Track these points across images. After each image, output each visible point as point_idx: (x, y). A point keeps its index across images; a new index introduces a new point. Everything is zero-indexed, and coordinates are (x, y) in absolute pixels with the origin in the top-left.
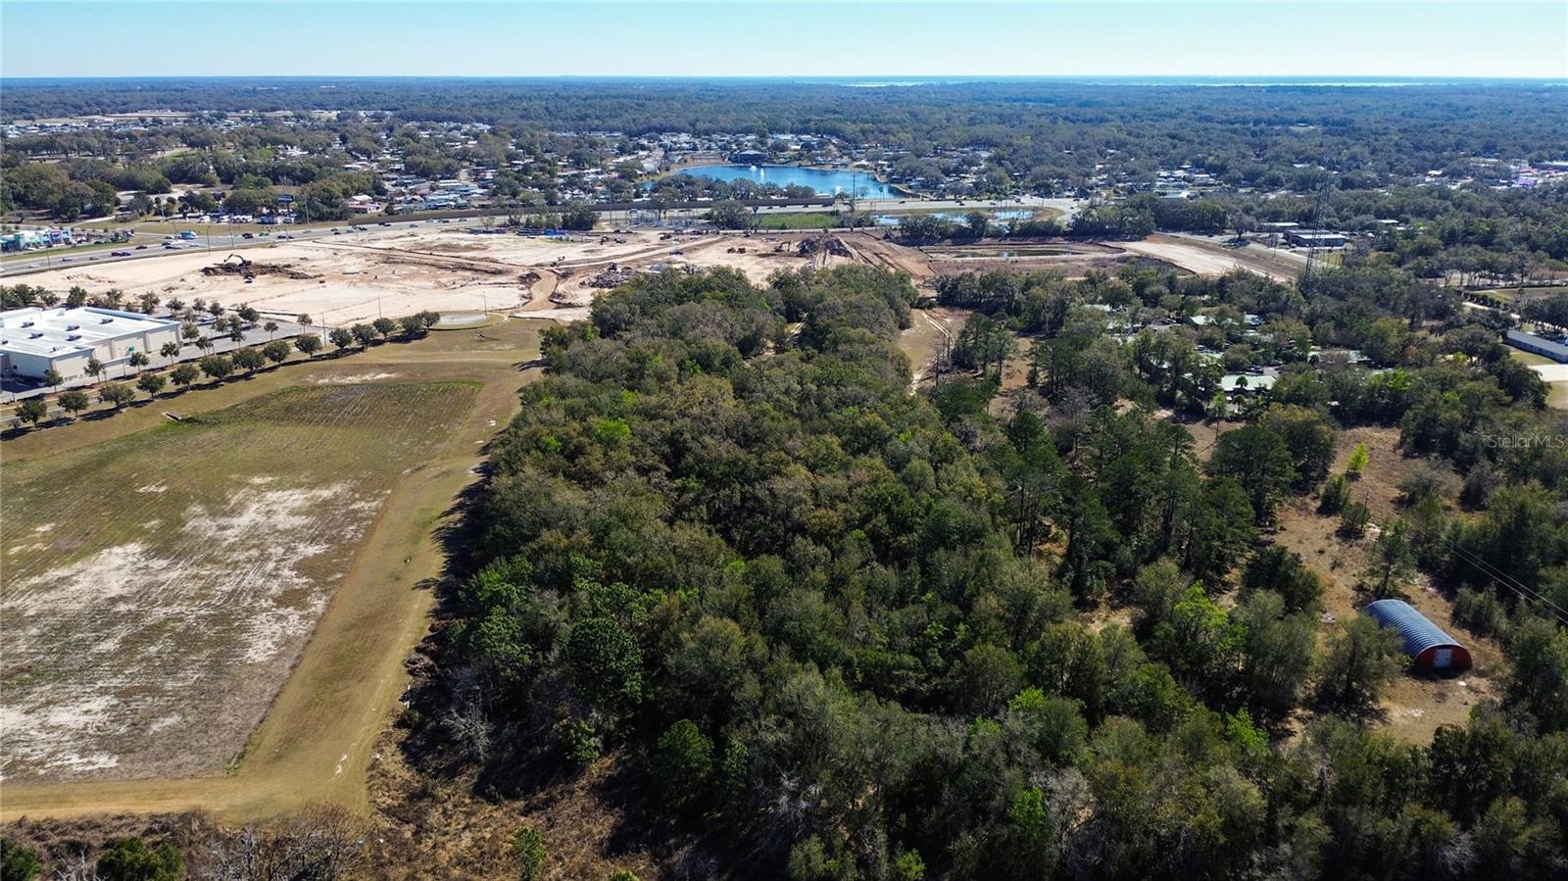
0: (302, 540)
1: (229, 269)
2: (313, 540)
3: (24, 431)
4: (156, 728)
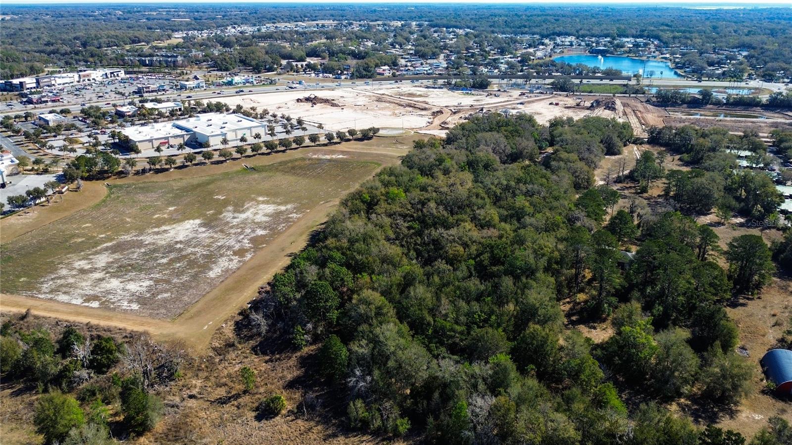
0: (260, 227)
1: (308, 100)
2: (265, 228)
3: (187, 166)
4: (159, 297)
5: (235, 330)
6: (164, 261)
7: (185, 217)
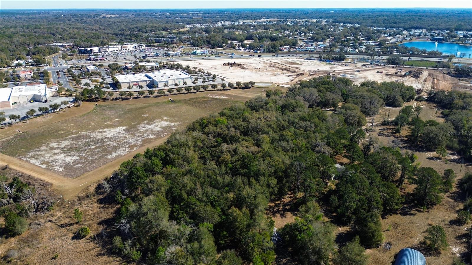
4: (76, 166)
5: (96, 188)
6: (93, 147)
7: (120, 124)
